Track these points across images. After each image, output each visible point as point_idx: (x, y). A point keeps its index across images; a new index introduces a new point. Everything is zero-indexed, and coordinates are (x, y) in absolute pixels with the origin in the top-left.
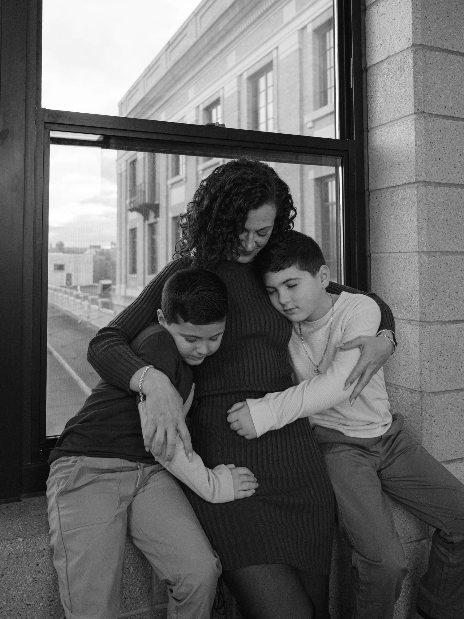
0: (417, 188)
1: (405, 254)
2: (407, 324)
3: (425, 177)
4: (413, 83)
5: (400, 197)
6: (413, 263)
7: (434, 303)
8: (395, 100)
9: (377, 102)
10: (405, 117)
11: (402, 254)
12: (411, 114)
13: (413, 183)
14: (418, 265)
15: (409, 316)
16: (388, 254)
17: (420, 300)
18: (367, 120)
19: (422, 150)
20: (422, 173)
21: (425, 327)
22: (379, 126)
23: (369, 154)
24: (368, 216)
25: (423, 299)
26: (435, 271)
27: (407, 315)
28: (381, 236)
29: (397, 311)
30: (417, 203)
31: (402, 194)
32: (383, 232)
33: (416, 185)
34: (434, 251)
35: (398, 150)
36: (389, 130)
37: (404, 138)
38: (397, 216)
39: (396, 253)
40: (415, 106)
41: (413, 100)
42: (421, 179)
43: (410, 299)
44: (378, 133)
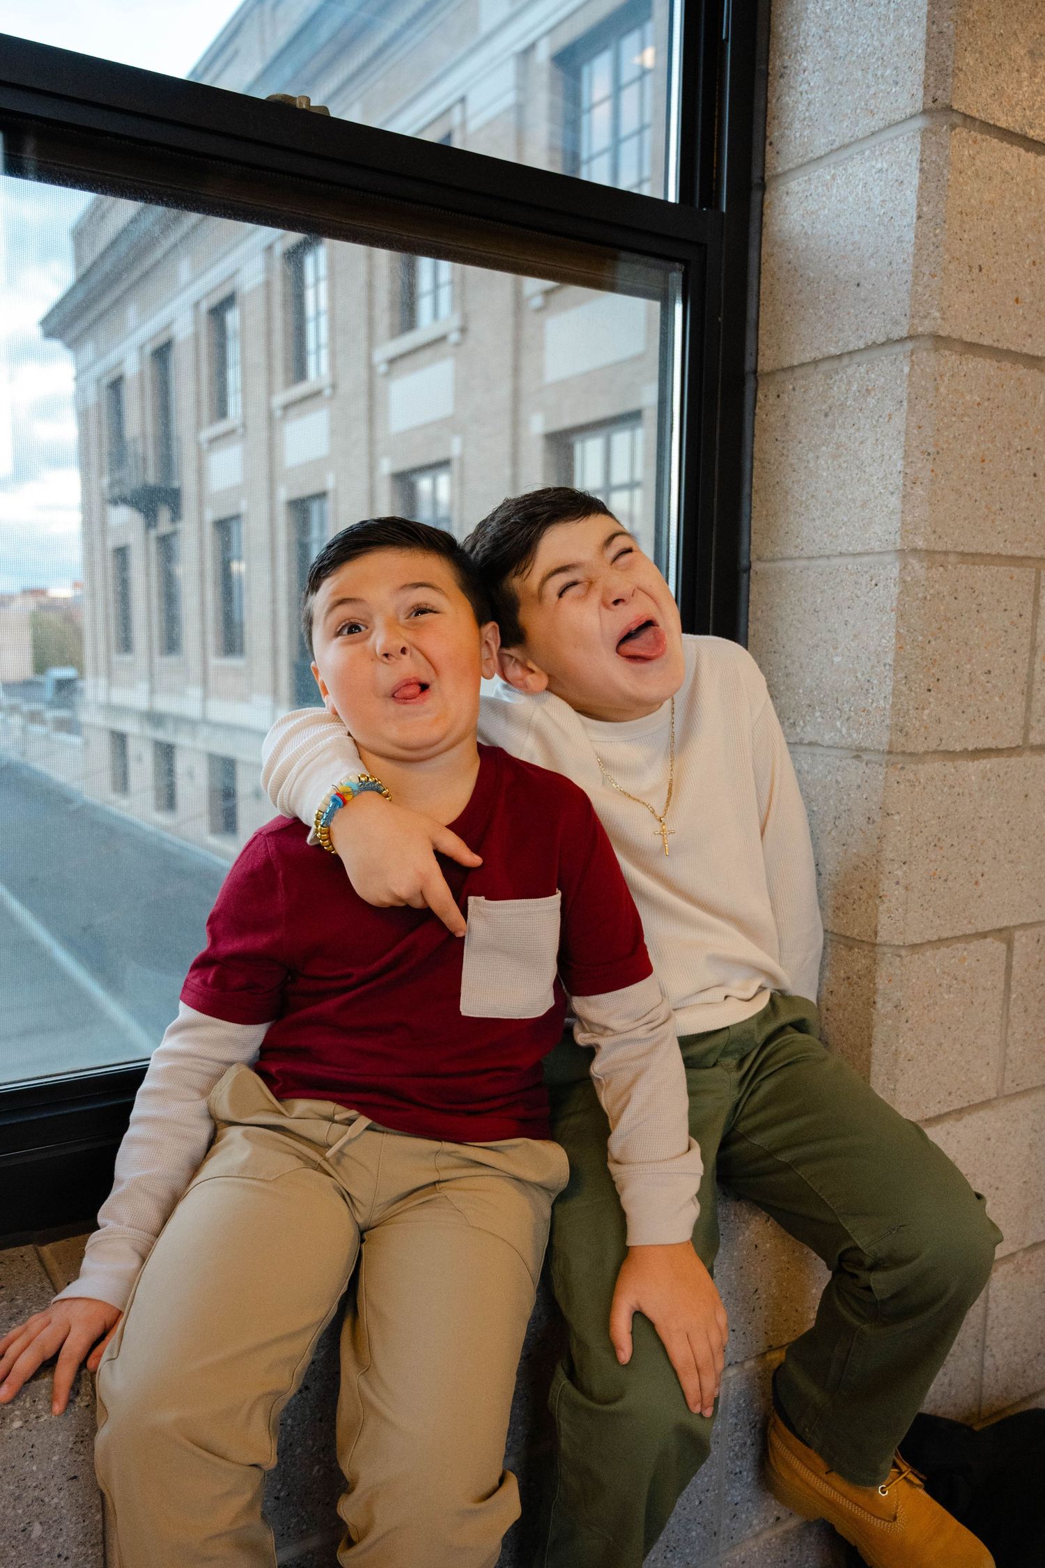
0: (912, 354)
1: (859, 560)
2: (850, 761)
3: (939, 321)
4: (925, 9)
5: (855, 387)
6: (881, 585)
7: (931, 700)
8: (860, 73)
9: (800, 89)
10: (890, 126)
11: (849, 560)
12: (912, 116)
13: (901, 340)
14: (895, 590)
15: (857, 738)
16: (802, 563)
17: (896, 693)
18: (764, 151)
19: (936, 235)
20: (931, 307)
21: (903, 768)
22: (802, 165)
23: (763, 260)
24: (749, 453)
25: (904, 689)
26: (942, 608)
27: (850, 736)
28: (787, 510)
29: (820, 724)
30: (909, 401)
31: (862, 378)
32: (793, 497)
33: (909, 346)
34: (944, 549)
35: (857, 237)
36: (833, 178)
37: (882, 198)
38: (838, 446)
39: (828, 557)
40: (926, 87)
41: (921, 66)
42: (925, 327)
43: (864, 691)
44: (797, 189)
